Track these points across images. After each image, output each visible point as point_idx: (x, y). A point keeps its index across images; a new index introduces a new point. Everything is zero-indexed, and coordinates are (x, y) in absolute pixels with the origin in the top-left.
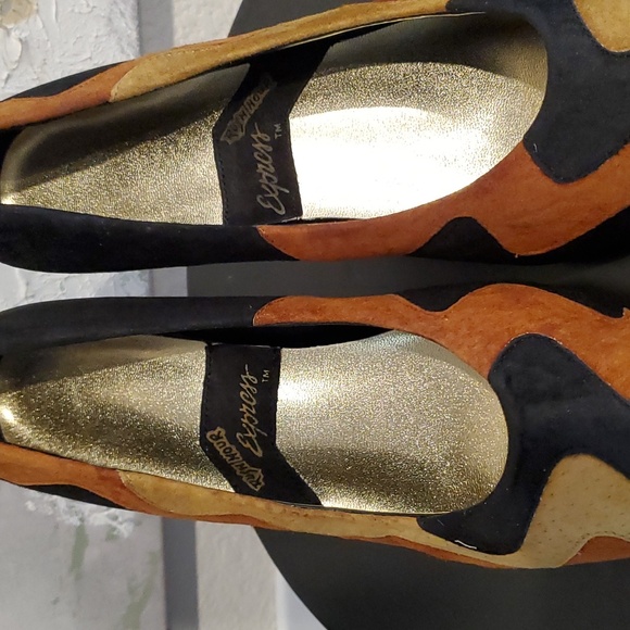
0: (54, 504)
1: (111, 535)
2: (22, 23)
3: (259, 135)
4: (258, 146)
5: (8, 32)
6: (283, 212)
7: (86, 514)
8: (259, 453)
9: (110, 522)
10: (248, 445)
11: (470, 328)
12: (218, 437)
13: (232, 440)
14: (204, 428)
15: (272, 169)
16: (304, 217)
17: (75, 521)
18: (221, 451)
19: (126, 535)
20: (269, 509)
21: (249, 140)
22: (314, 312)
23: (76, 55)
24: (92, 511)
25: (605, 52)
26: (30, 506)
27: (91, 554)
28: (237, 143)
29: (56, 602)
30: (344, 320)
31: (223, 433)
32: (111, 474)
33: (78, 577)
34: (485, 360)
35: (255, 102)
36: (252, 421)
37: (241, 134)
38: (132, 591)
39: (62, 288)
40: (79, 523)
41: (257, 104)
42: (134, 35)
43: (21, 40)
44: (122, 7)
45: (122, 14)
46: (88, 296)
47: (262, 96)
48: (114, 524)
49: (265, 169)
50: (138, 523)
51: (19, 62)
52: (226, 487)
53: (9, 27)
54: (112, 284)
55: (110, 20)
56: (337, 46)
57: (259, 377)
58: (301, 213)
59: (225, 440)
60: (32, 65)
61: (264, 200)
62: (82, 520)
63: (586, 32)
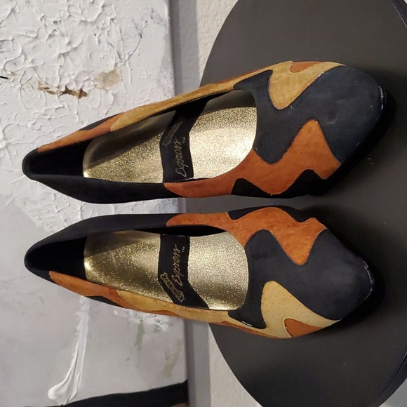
0: (127, 313)
1: (157, 329)
2: (114, 86)
3: (177, 142)
4: (176, 147)
5: (107, 91)
6: (185, 176)
7: (144, 318)
8: (181, 285)
9: (156, 323)
10: (176, 281)
11: (243, 227)
12: (165, 277)
13: (170, 278)
14: (159, 273)
15: (181, 157)
16: (194, 178)
17: (138, 321)
18: (166, 283)
19: (164, 330)
20: (175, 307)
21: (172, 144)
22: (190, 221)
23: (141, 99)
24: (147, 317)
25: (275, 109)
26: (116, 312)
27: (146, 338)
28: (168, 146)
29: (128, 359)
30: (201, 224)
31: (166, 275)
32: (114, 291)
33: (139, 349)
34: (244, 241)
35: (176, 127)
36: (177, 270)
37: (170, 142)
38: (167, 358)
39: (133, 210)
40: (140, 323)
41: (177, 128)
42: (172, 86)
43: (113, 95)
44: (165, 73)
45: (165, 77)
46: (146, 213)
47: (179, 125)
48: (158, 324)
49: (179, 157)
50: (171, 325)
51: (112, 104)
52: (169, 300)
53: (108, 89)
54: (158, 208)
55: (159, 80)
56: (211, 101)
57: (181, 250)
58: (193, 176)
59: (167, 278)
60: (119, 106)
61: (178, 171)
62: (141, 321)
63: (270, 101)
